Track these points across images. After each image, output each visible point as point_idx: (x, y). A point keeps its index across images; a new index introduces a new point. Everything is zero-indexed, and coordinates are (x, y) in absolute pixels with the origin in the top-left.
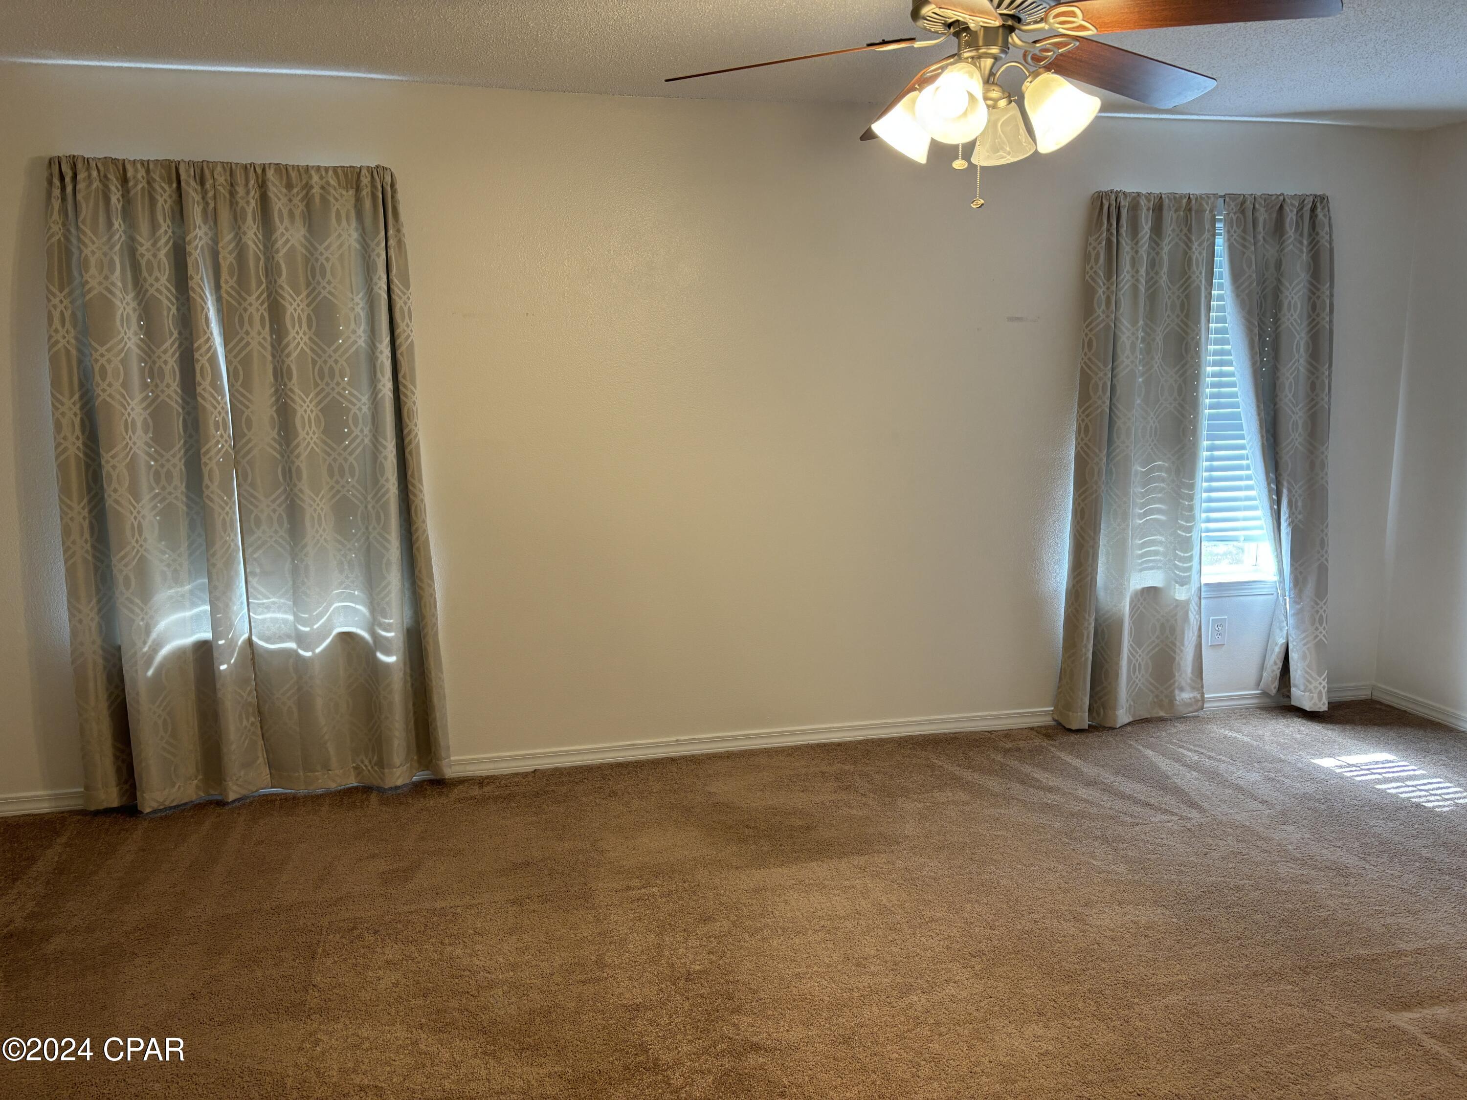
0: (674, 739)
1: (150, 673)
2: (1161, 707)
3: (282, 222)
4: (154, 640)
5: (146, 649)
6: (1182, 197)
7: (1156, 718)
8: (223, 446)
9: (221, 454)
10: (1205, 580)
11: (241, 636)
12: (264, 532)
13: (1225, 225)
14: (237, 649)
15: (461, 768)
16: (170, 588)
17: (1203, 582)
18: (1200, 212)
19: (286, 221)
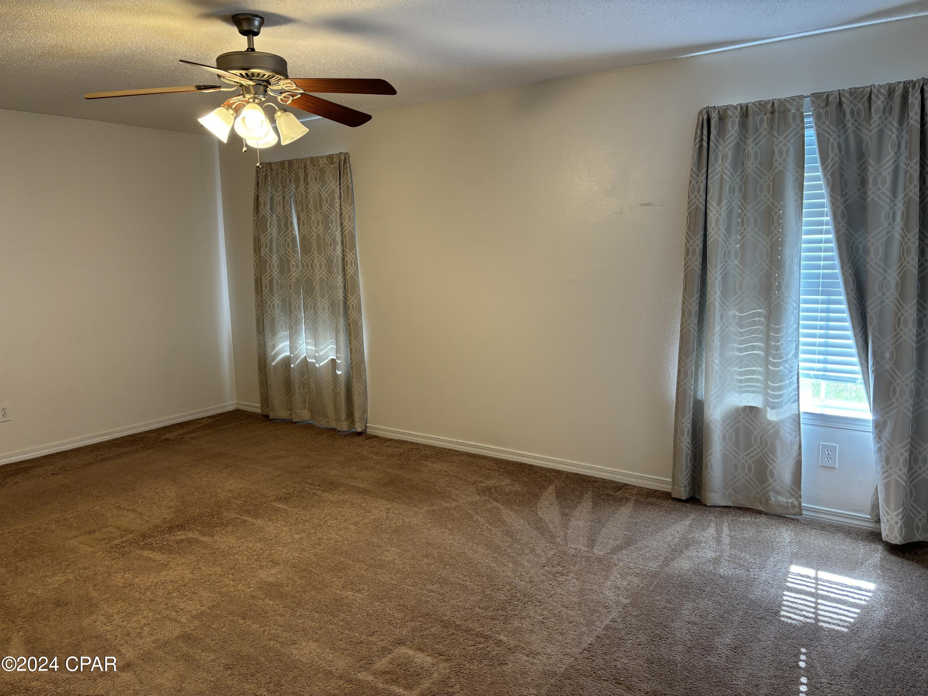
0: (456, 440)
1: (274, 364)
2: (761, 503)
3: (312, 181)
4: (276, 352)
5: (272, 354)
6: (767, 103)
7: (757, 510)
8: (296, 275)
9: (295, 277)
10: (804, 408)
11: (303, 355)
12: (309, 312)
13: (813, 119)
14: (300, 359)
15: (373, 430)
16: (284, 331)
17: (802, 411)
18: (785, 112)
19: (314, 181)
